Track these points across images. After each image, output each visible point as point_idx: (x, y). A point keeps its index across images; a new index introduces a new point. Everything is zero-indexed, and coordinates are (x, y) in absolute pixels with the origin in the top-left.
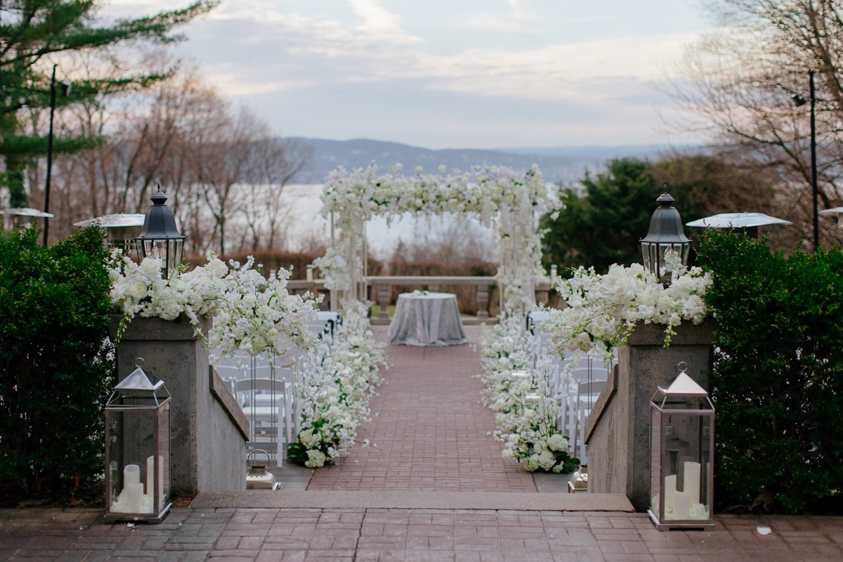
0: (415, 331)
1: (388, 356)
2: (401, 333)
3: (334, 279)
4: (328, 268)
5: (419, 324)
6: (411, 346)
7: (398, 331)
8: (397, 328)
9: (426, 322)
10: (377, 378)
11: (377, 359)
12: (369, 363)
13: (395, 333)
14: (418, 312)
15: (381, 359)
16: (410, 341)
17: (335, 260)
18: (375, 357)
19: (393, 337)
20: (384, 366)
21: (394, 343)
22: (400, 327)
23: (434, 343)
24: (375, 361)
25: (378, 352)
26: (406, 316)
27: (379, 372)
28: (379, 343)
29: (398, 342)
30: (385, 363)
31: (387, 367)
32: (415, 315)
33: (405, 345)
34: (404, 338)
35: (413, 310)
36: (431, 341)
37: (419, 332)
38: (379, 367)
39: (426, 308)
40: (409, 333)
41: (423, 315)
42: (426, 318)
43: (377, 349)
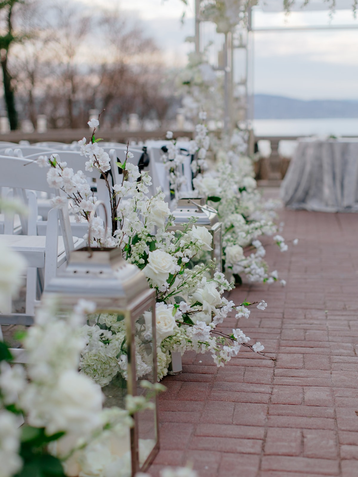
0: (320, 190)
1: (282, 224)
2: (300, 193)
3: (197, 101)
4: (187, 83)
5: (327, 179)
6: (315, 213)
7: (296, 190)
8: (294, 186)
9: (338, 177)
10: (260, 271)
11: (261, 227)
12: (243, 237)
13: (291, 192)
14: (326, 161)
15: (270, 230)
16: (313, 205)
17: (199, 71)
18: (257, 224)
19: (288, 198)
20: (278, 243)
21: (289, 206)
22: (298, 184)
23: (349, 207)
24: (258, 233)
25: (264, 216)
26: (308, 168)
27: (264, 258)
28: (267, 200)
29: (295, 206)
30: (279, 238)
31: (284, 247)
32: (321, 166)
33: (304, 210)
34: (303, 200)
35: (319, 159)
36: (346, 203)
37: (326, 191)
38: (265, 245)
39: (338, 155)
40: (311, 192)
41: (333, 166)
42: (338, 171)
43: (263, 210)
